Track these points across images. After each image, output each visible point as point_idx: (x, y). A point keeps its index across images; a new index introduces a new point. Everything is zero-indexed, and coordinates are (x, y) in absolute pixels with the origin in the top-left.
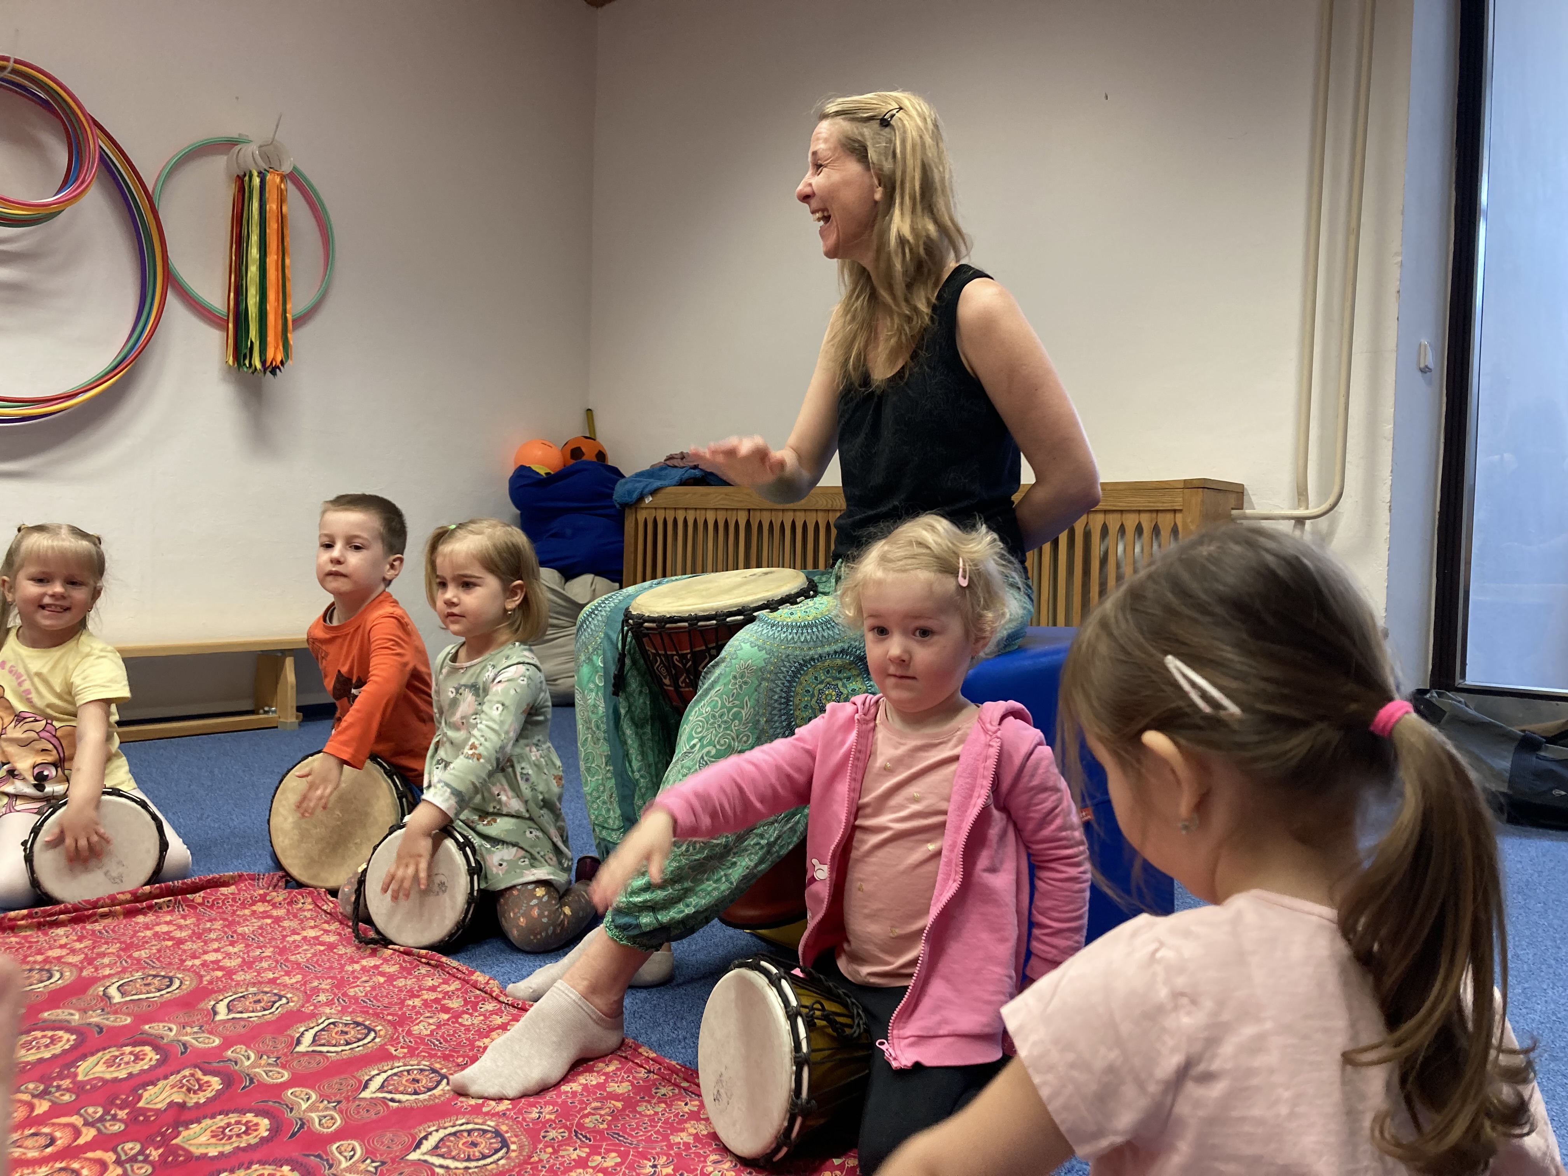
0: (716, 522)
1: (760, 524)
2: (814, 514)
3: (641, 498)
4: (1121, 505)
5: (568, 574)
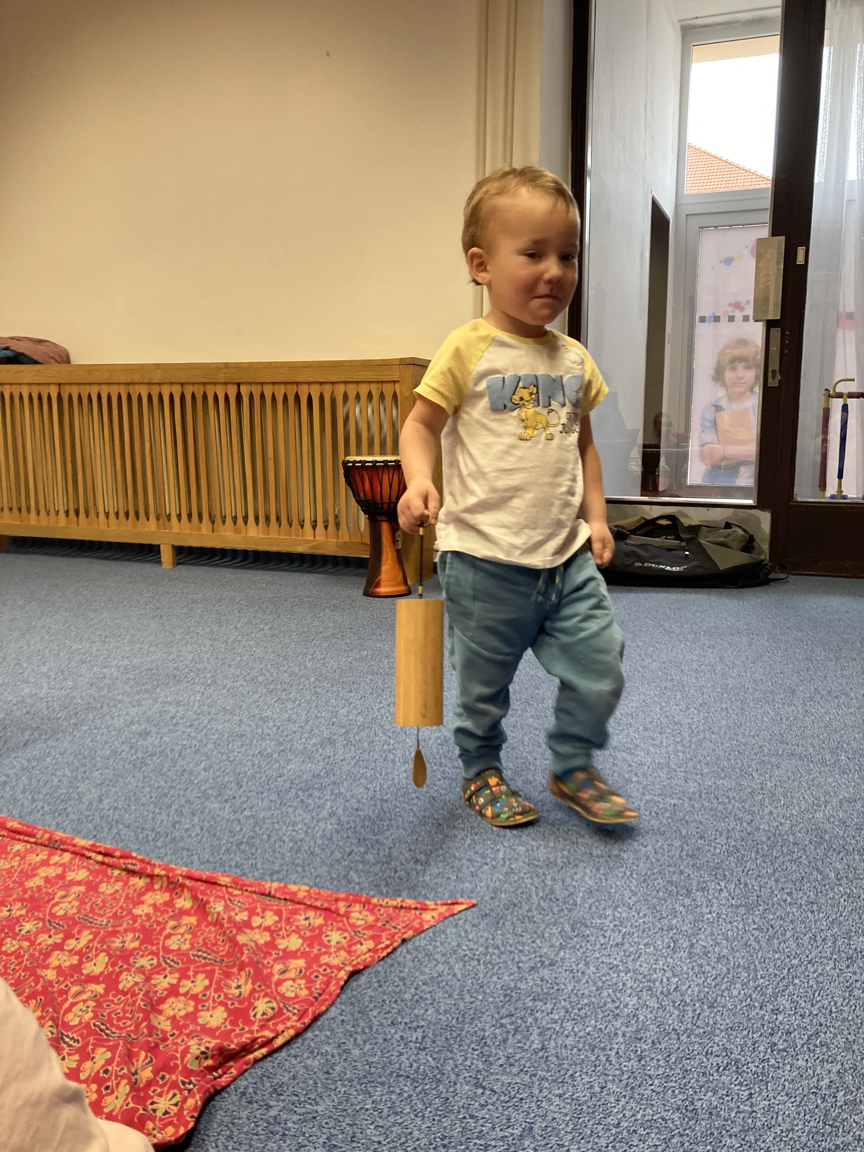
0: (30, 395)
1: (70, 397)
2: (116, 387)
4: (357, 378)
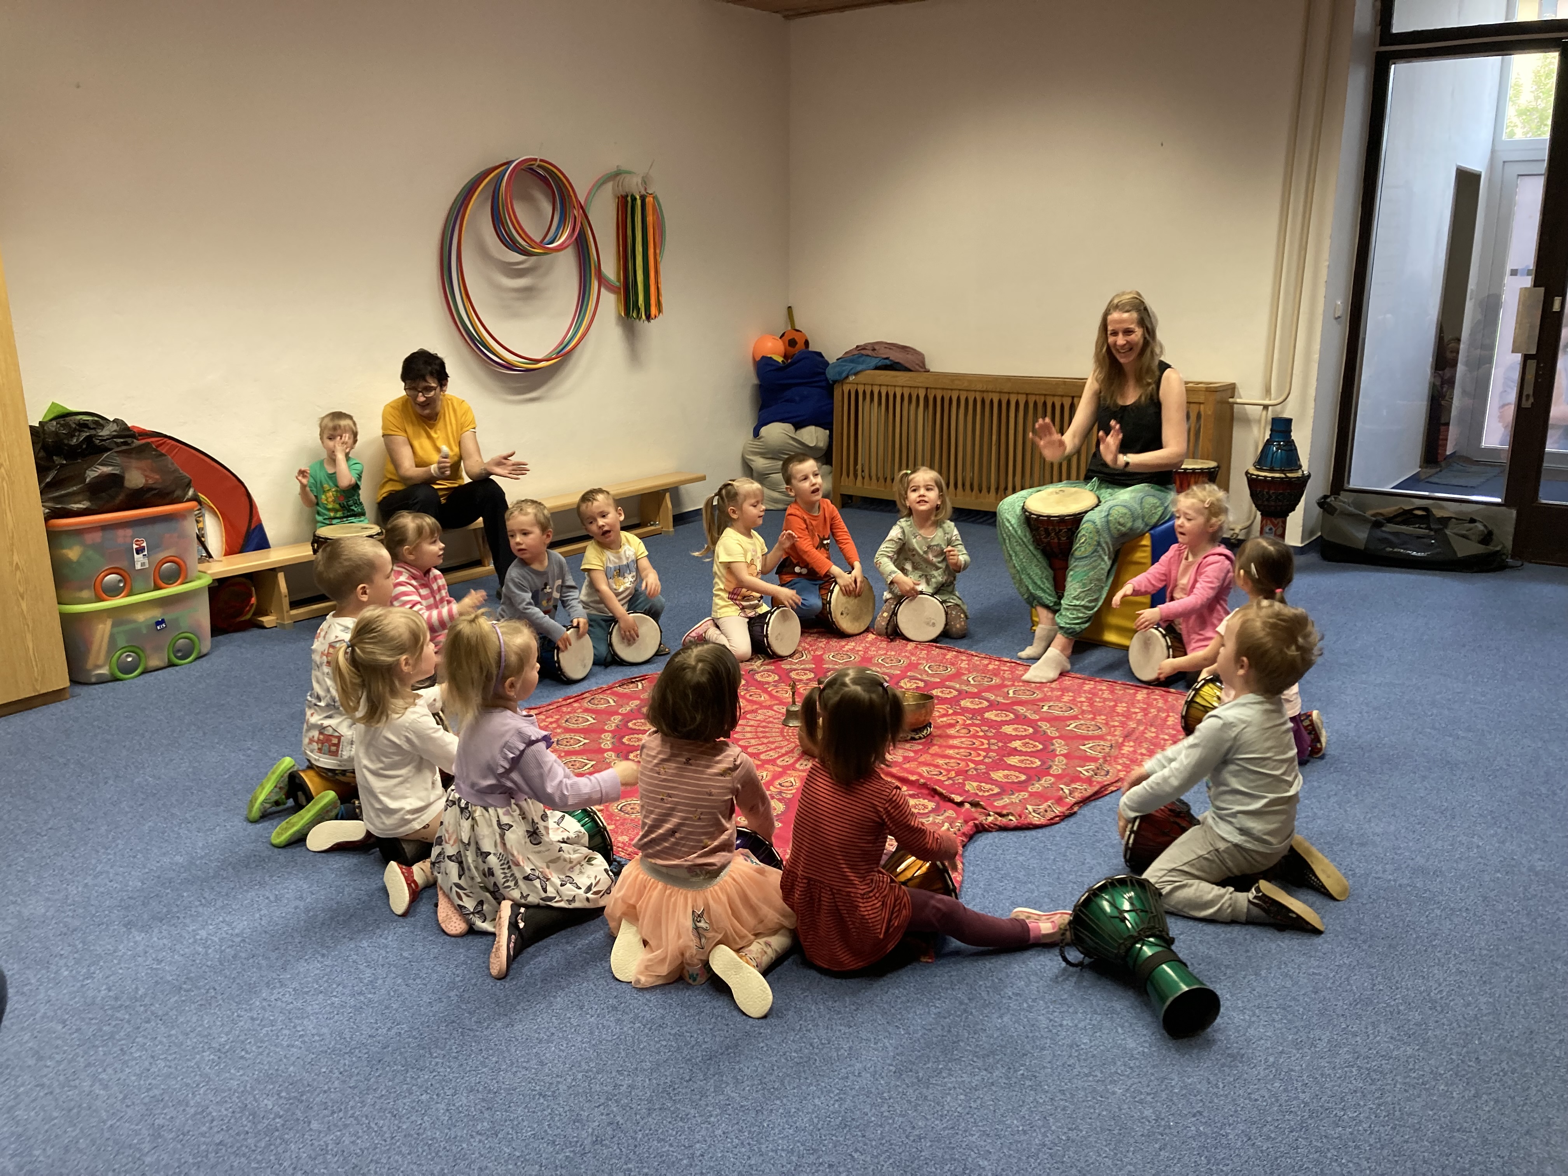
0: (902, 394)
2: (973, 393)
3: (845, 377)
5: (798, 426)
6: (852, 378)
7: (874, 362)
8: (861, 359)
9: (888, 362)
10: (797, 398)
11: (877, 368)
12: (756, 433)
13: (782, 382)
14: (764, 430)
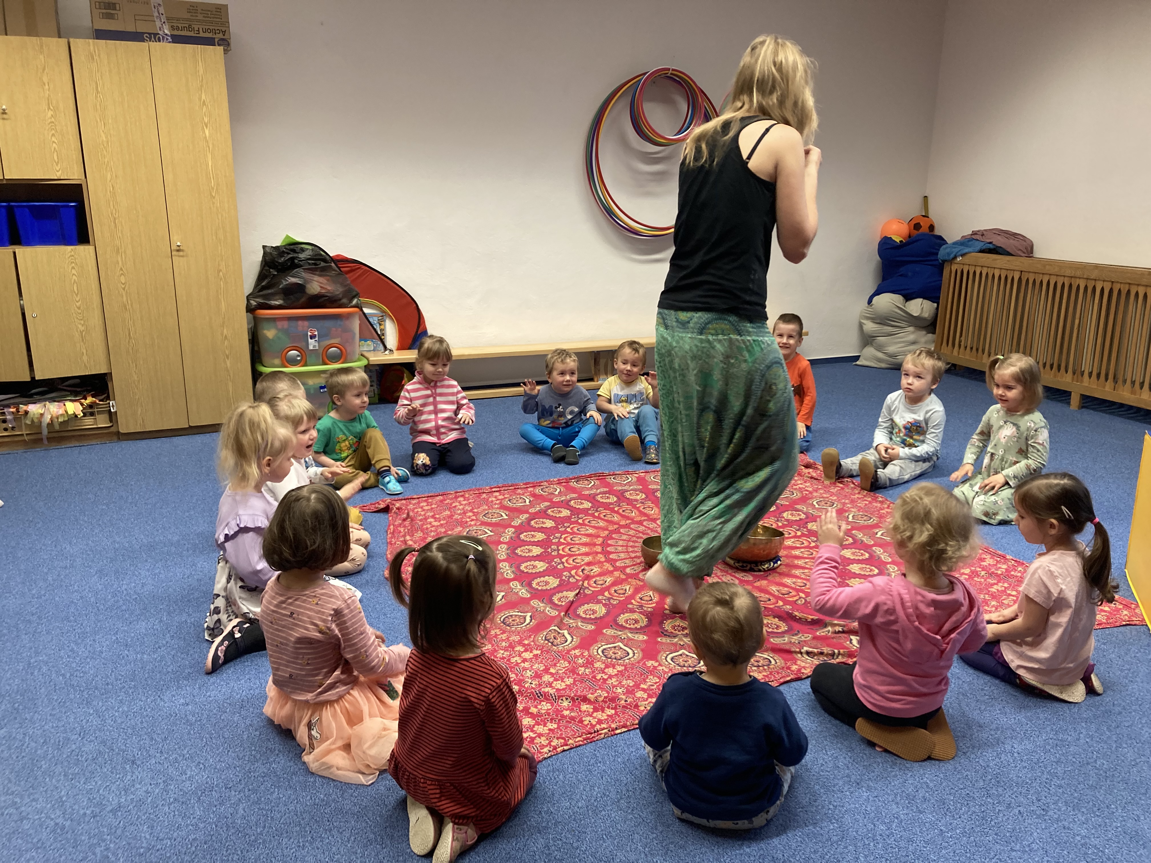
0: (1000, 276)
1: (1028, 281)
3: (955, 257)
5: (908, 298)
6: (959, 259)
7: (979, 246)
8: (970, 243)
9: (991, 246)
10: (910, 274)
11: (982, 251)
12: (870, 302)
13: (897, 259)
14: (876, 299)
